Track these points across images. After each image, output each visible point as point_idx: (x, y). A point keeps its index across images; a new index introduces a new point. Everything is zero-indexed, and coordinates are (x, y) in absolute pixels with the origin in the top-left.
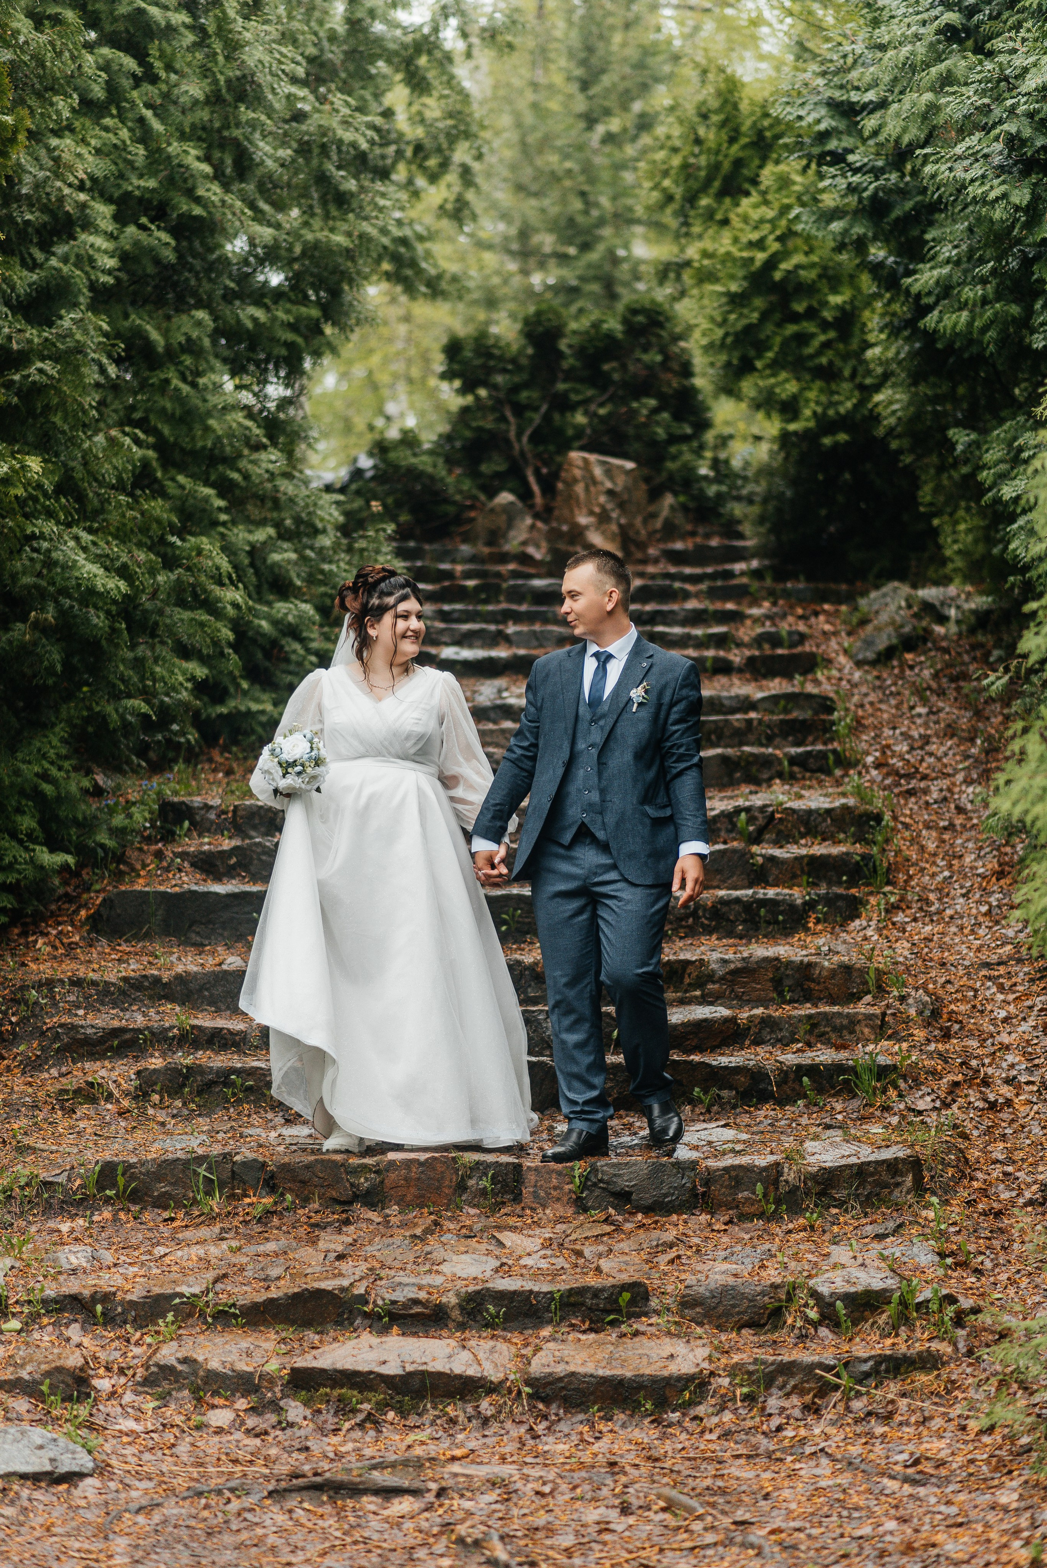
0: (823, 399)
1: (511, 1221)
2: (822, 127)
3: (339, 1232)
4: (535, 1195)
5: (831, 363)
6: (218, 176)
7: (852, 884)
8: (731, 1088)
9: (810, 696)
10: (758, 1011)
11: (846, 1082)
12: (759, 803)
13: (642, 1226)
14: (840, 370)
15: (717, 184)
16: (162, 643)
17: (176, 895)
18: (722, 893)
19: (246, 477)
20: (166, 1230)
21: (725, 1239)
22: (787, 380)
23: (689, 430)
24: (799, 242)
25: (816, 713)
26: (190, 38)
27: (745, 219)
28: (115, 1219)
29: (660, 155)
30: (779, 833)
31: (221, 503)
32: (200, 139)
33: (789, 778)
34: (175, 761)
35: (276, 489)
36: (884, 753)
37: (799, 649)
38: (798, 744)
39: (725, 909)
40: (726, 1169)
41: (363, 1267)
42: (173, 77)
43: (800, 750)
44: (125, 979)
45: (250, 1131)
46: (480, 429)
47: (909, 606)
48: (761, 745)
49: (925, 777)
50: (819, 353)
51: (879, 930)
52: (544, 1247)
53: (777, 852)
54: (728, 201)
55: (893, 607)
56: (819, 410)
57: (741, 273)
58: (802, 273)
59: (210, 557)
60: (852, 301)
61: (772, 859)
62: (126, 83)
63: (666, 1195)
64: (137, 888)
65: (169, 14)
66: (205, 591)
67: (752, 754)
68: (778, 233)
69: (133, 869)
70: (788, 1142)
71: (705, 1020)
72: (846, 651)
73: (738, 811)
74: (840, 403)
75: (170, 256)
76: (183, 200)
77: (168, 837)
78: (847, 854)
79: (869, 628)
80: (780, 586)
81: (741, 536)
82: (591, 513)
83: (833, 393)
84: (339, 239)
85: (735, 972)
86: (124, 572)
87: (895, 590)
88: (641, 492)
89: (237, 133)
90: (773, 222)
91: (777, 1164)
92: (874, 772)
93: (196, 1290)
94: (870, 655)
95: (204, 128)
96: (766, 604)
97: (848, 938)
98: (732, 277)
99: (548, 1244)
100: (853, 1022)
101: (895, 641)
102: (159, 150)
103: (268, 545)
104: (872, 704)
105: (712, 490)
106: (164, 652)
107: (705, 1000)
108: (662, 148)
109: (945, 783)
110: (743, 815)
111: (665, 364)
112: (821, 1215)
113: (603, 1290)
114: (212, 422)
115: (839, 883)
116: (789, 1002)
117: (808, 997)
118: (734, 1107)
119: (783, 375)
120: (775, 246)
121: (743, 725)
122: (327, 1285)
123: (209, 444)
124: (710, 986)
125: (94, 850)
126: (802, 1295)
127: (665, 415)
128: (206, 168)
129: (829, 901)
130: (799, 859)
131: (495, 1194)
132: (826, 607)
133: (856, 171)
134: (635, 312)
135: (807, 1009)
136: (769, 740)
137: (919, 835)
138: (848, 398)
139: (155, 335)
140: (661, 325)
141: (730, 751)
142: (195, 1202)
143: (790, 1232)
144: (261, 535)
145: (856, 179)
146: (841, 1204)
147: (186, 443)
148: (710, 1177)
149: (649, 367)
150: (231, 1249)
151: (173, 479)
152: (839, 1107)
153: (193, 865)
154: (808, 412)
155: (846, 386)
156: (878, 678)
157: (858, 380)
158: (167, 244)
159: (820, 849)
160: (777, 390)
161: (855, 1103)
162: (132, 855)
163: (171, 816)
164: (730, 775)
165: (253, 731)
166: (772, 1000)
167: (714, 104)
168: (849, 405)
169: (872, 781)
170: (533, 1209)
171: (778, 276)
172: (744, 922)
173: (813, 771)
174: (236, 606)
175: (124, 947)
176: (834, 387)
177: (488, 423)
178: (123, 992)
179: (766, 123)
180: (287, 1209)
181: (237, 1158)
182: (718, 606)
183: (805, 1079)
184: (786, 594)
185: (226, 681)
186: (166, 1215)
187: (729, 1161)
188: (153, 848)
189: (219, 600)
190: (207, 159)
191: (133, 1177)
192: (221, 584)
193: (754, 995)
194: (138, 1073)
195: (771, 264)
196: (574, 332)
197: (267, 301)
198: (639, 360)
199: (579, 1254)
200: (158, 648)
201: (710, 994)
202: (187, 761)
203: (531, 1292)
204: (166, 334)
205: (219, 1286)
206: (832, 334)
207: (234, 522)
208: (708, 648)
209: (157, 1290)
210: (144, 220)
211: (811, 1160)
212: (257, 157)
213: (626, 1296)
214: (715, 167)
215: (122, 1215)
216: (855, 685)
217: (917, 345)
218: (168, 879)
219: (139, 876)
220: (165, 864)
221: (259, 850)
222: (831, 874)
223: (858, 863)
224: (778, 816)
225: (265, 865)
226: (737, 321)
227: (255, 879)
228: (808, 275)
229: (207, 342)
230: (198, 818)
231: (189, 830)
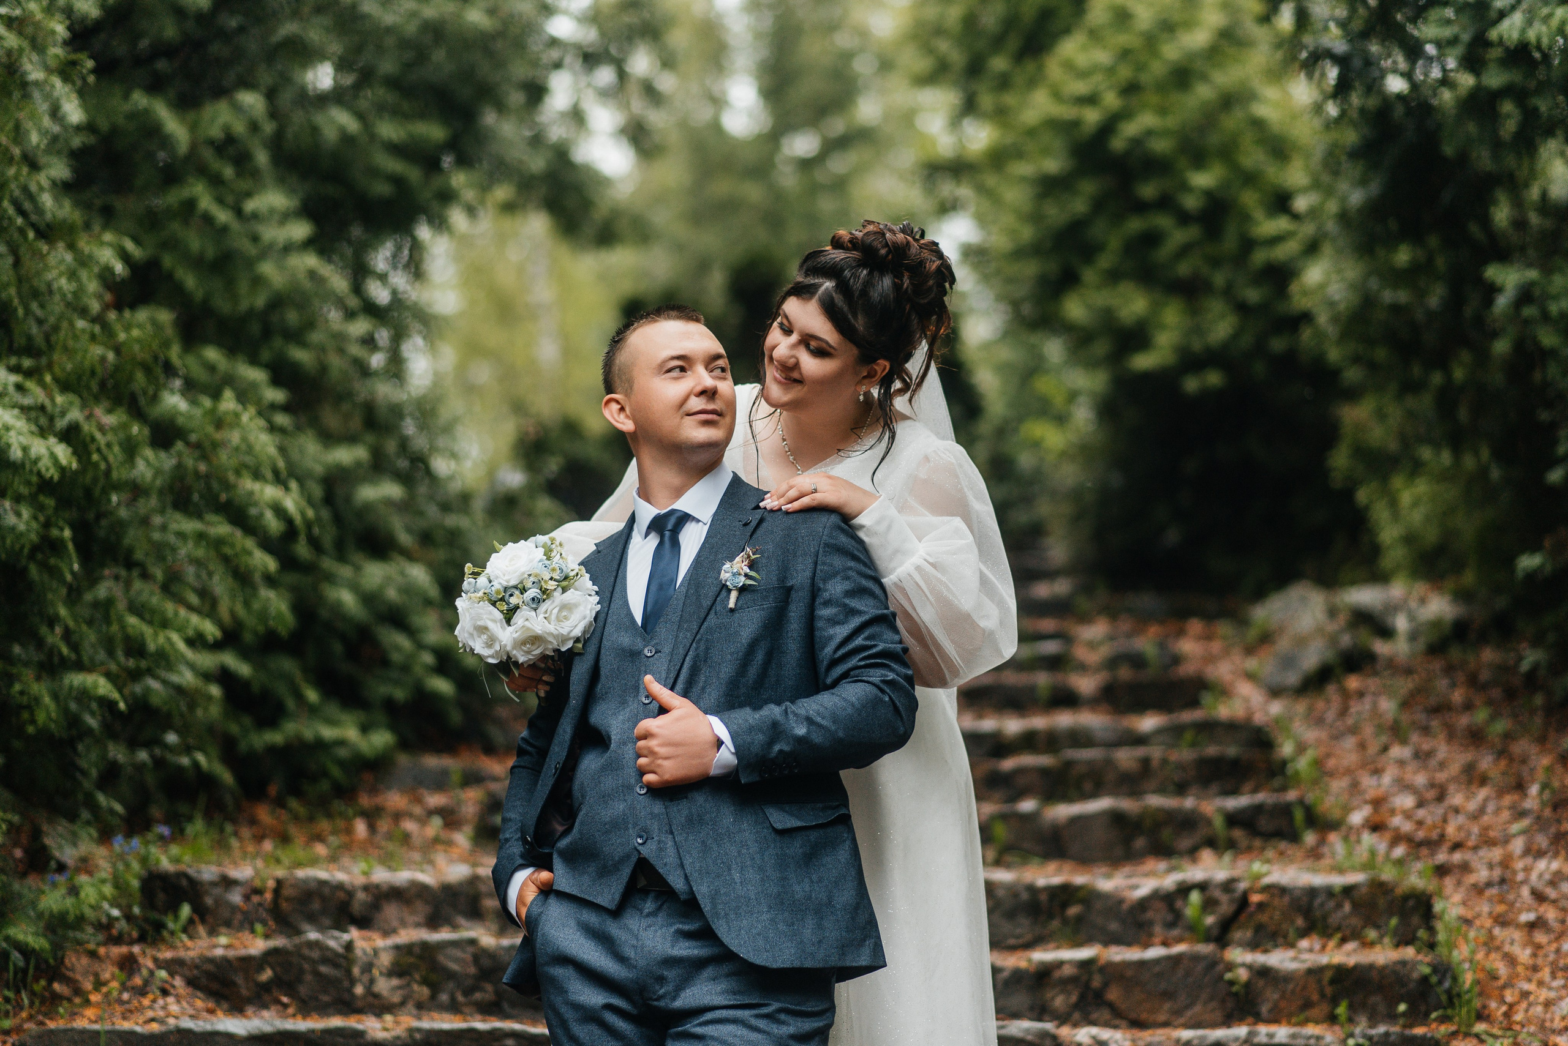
0: (1185, 324)
5: (1194, 272)
7: (1417, 1015)
9: (1230, 727)
12: (1215, 877)
14: (1209, 282)
15: (1013, 43)
16: (145, 576)
17: (152, 1037)
18: (1180, 1033)
19: (321, 361)
24: (1147, 97)
25: (1247, 749)
27: (1069, 66)
30: (1259, 928)
36: (1375, 810)
37: (1174, 674)
38: (1233, 794)
43: (1237, 803)
47: (1334, 615)
48: (1170, 795)
49: (1457, 846)
50: (1177, 258)
53: (1267, 961)
55: (1306, 619)
56: (1179, 339)
57: (1061, 145)
58: (1151, 142)
60: (1224, 183)
61: (1264, 973)
64: (80, 1024)
66: (228, 487)
68: (1117, 84)
69: (78, 991)
72: (1248, 677)
73: (1184, 890)
74: (1210, 329)
77: (152, 933)
78: (1403, 963)
79: (1280, 644)
80: (1117, 601)
83: (1198, 314)
84: (476, 17)
86: (70, 435)
87: (1301, 597)
90: (1107, 69)
92: (1370, 839)
94: (1293, 678)
96: (1101, 625)
98: (1046, 152)
101: (1328, 658)
103: (354, 474)
106: (148, 591)
109: (1496, 854)
110: (1195, 897)
114: (267, 268)
115: (1392, 1017)
119: (1125, 288)
120: (1111, 100)
121: (1135, 767)
123: (260, 303)
125: (4, 954)
130: (1315, 972)
132: (1192, 626)
136: (1181, 789)
137: (1491, 937)
138: (1220, 323)
139: (174, 126)
141: (1123, 804)
144: (345, 455)
147: (222, 305)
153: (191, 982)
154: (1163, 341)
155: (1217, 304)
156: (1311, 711)
162: (77, 963)
163: (161, 897)
164: (1127, 841)
165: (325, 774)
168: (1221, 332)
171: (1117, 144)
173: (1267, 837)
176: (1199, 305)
184: (1130, 610)
185: (281, 690)
188: (120, 952)
189: (250, 501)
192: (257, 478)
195: (1108, 128)
200: (138, 585)
202: (210, 819)
204: (193, 128)
206: (1193, 232)
207: (299, 428)
208: (1036, 671)
218: (140, 1009)
219: (87, 1003)
220: (138, 981)
221: (315, 954)
222: (1376, 999)
223: (1425, 979)
224: (1255, 898)
225: (325, 982)
226: (1057, 214)
227: (306, 1008)
228: (1161, 146)
229: (262, 158)
230: (209, 901)
231: (191, 921)
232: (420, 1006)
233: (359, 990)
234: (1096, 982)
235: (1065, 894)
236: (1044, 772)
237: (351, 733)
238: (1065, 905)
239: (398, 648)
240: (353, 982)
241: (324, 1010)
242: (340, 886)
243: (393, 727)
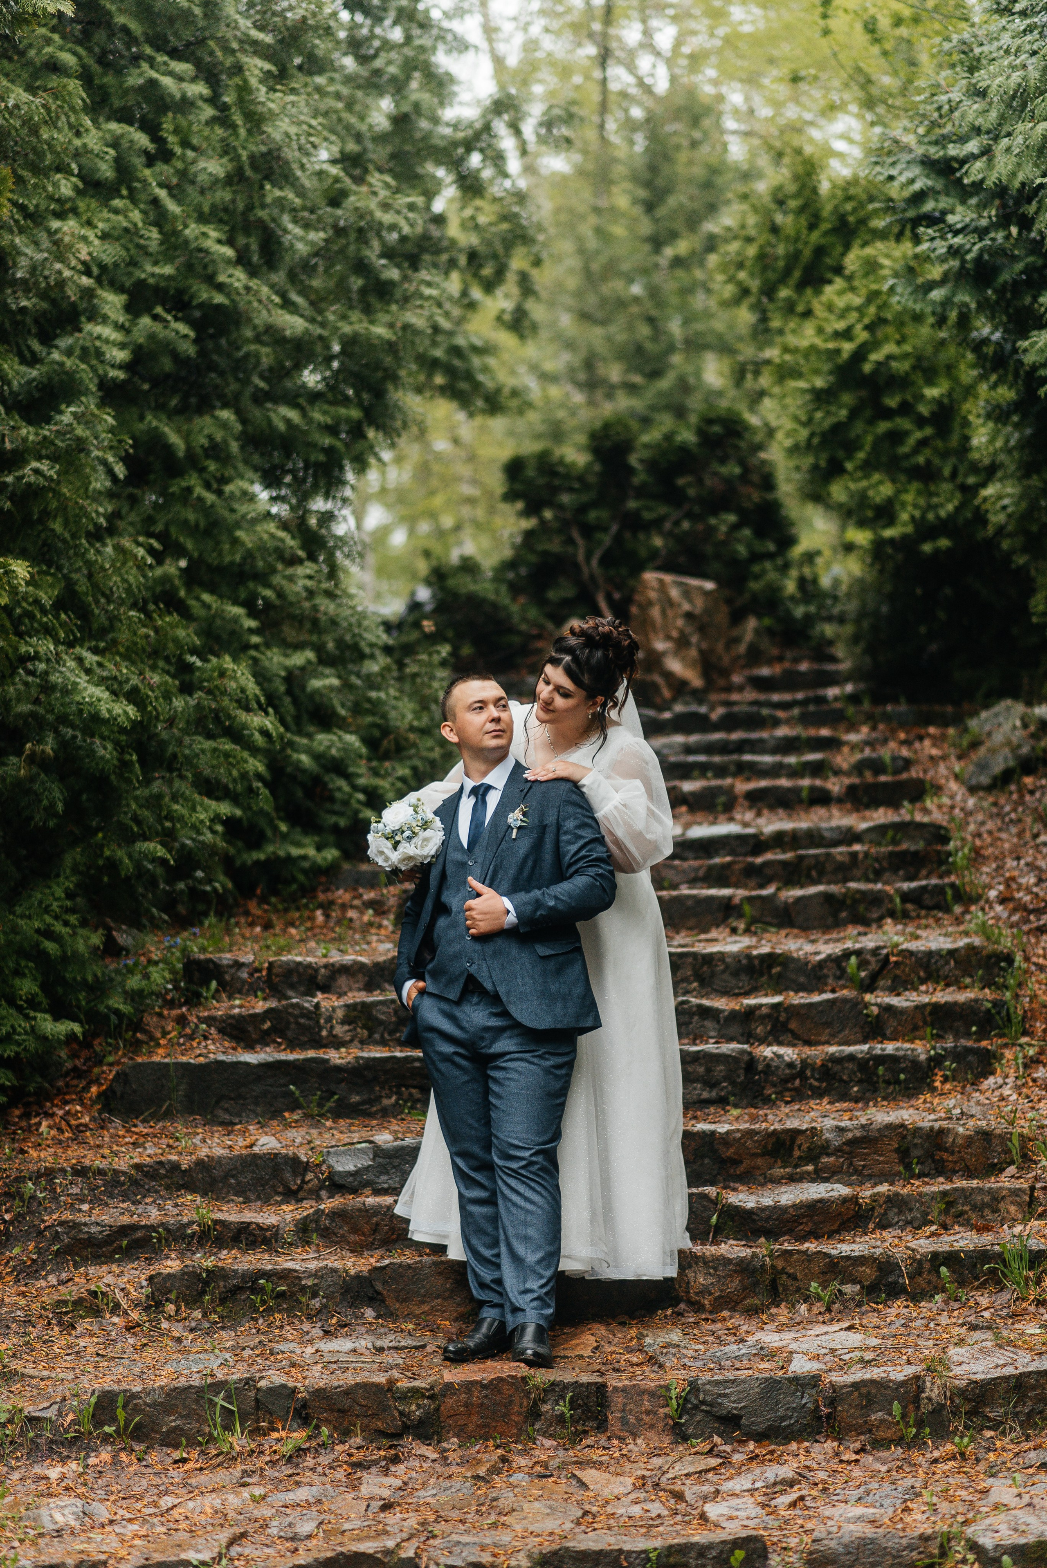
0: (922, 502)
1: (595, 1455)
2: (917, 186)
3: (386, 1472)
4: (624, 1421)
5: (928, 462)
6: (242, 260)
7: (983, 1034)
8: (854, 1282)
9: (921, 826)
10: (883, 1188)
11: (993, 1271)
12: (871, 945)
13: (754, 1458)
14: (940, 470)
15: (797, 274)
16: (182, 777)
17: (201, 1066)
18: (832, 1049)
19: (281, 594)
20: (176, 1475)
21: (857, 1473)
22: (880, 482)
23: (771, 547)
24: (889, 330)
25: (929, 843)
26: (209, 112)
27: (830, 307)
28: (115, 1461)
29: (734, 247)
30: (895, 978)
31: (252, 624)
32: (221, 221)
33: (902, 917)
34: (206, 914)
35: (315, 608)
36: (1008, 886)
37: (904, 776)
38: (911, 879)
39: (837, 1068)
40: (855, 1385)
41: (413, 1521)
42: (190, 154)
43: (914, 885)
44: (137, 1167)
45: (282, 1347)
46: (545, 553)
47: (1025, 726)
48: (868, 880)
50: (916, 451)
51: (1018, 1088)
52: (635, 1488)
53: (895, 1001)
54: (809, 291)
55: (1007, 727)
56: (917, 514)
57: (826, 367)
58: (894, 364)
59: (234, 678)
60: (950, 394)
61: (889, 1009)
62: (138, 161)
63: (782, 1419)
64: (156, 1059)
65: (185, 85)
66: (229, 717)
67: (858, 891)
68: (867, 321)
69: (152, 1038)
70: (928, 1348)
71: (821, 1201)
72: (957, 777)
73: (847, 954)
74: (942, 505)
75: (189, 349)
76: (203, 287)
77: (193, 999)
78: (976, 1001)
79: (982, 750)
80: (878, 710)
81: (834, 659)
82: (668, 637)
83: (931, 495)
84: (380, 331)
85: (853, 1142)
86: (134, 696)
87: (1008, 709)
88: (722, 615)
89: (261, 214)
90: (859, 309)
91: (917, 1377)
92: (999, 908)
93: (206, 1556)
94: (985, 780)
95: (226, 210)
96: (865, 729)
97: (982, 1098)
98: (817, 372)
99: (641, 1483)
100: (995, 1199)
101: (1011, 763)
102: (176, 233)
103: (305, 670)
104: (990, 833)
105: (799, 611)
106: (183, 787)
107: (818, 1177)
108: (735, 238)
110: (853, 959)
111: (744, 478)
112: (973, 1440)
113: (710, 1546)
114: (240, 534)
115: (968, 1035)
116: (919, 1176)
117: (941, 1170)
118: (859, 1305)
119: (877, 477)
120: (863, 336)
121: (846, 859)
122: (368, 1547)
123: (238, 558)
124: (824, 1160)
125: (107, 1017)
126: (959, 1549)
127: (747, 532)
128: (228, 252)
129: (958, 1055)
130: (920, 1008)
131: (574, 1421)
132: (932, 730)
133: (956, 233)
134: (710, 421)
135: (940, 1185)
136: (878, 875)
138: (949, 500)
139: (174, 438)
140: (738, 435)
141: (833, 888)
142: (211, 1439)
143: (936, 1461)
144: (298, 659)
145: (958, 240)
146: (996, 1425)
147: (212, 559)
148: (836, 1396)
149: (728, 481)
150: (255, 1500)
151: (198, 599)
152: (984, 1302)
153: (220, 1031)
154: (905, 516)
155: (946, 487)
156: (995, 804)
157: (960, 479)
158: (186, 336)
159: (944, 996)
160: (871, 493)
161: (1005, 1296)
162: (150, 1021)
163: (197, 975)
164: (835, 915)
165: (294, 879)
166: (899, 1174)
167: (792, 188)
168: (950, 507)
169: (997, 918)
170: (621, 1439)
171: (867, 368)
172: (860, 1082)
173: (929, 908)
174: (264, 733)
175: (142, 1129)
176: (933, 488)
177: (554, 546)
178: (135, 1182)
179: (849, 207)
180: (323, 1445)
181: (262, 1384)
182: (812, 732)
183: (943, 1270)
184: (887, 718)
185: (262, 823)
186: (177, 1455)
187: (858, 1375)
188: (175, 1012)
189: (245, 726)
190: (230, 242)
191: (137, 1410)
192: (248, 709)
193: (877, 1169)
194: (151, 1279)
195: (860, 355)
196: (646, 446)
197: (301, 401)
198: (716, 474)
199: (679, 1496)
200: (177, 783)
201: (826, 1169)
202: (219, 914)
203: (620, 1551)
204: (187, 437)
205: (235, 1550)
206: (928, 431)
207: (268, 645)
208: (802, 776)
209: (158, 1557)
210: (159, 310)
211: (957, 1371)
212: (287, 239)
213: (740, 1554)
214: (794, 258)
215: (123, 1457)
216: (969, 813)
217: (1028, 431)
218: (192, 1048)
219: (158, 1045)
220: (188, 1031)
221: (297, 1012)
222: (958, 1024)
223: (988, 1011)
224: (893, 959)
225: (303, 1029)
226: (823, 419)
227: (292, 1045)
228: (901, 367)
229: (234, 447)
230: (227, 977)
231: (217, 991)
232: (362, 1042)
233: (324, 1033)
234: (783, 1017)
235: (771, 959)
236: (784, 864)
237: (311, 852)
238: (770, 967)
239: (339, 789)
240: (321, 1028)
241: (303, 1046)
242: (309, 966)
243: (338, 846)
